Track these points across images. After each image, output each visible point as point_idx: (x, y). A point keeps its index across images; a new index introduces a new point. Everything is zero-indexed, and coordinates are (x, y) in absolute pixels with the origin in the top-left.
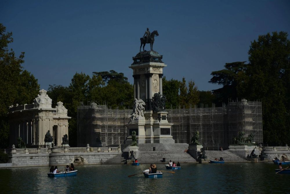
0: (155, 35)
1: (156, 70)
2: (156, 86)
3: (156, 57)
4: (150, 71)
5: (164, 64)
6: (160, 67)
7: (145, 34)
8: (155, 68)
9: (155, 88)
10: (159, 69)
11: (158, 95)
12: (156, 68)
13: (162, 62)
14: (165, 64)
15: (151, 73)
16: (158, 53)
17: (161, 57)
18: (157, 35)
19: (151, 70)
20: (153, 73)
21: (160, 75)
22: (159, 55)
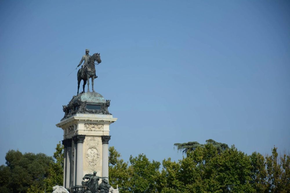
0: (96, 62)
1: (93, 129)
2: (93, 160)
3: (94, 103)
4: (77, 131)
5: (111, 116)
6: (102, 123)
7: (82, 61)
8: (91, 124)
9: (92, 164)
10: (100, 126)
11: (92, 177)
12: (93, 126)
13: (107, 113)
14: (113, 117)
15: (79, 134)
16: (101, 96)
17: (106, 104)
18: (99, 62)
19: (81, 129)
20: (85, 136)
21: (105, 139)
22: (102, 100)
